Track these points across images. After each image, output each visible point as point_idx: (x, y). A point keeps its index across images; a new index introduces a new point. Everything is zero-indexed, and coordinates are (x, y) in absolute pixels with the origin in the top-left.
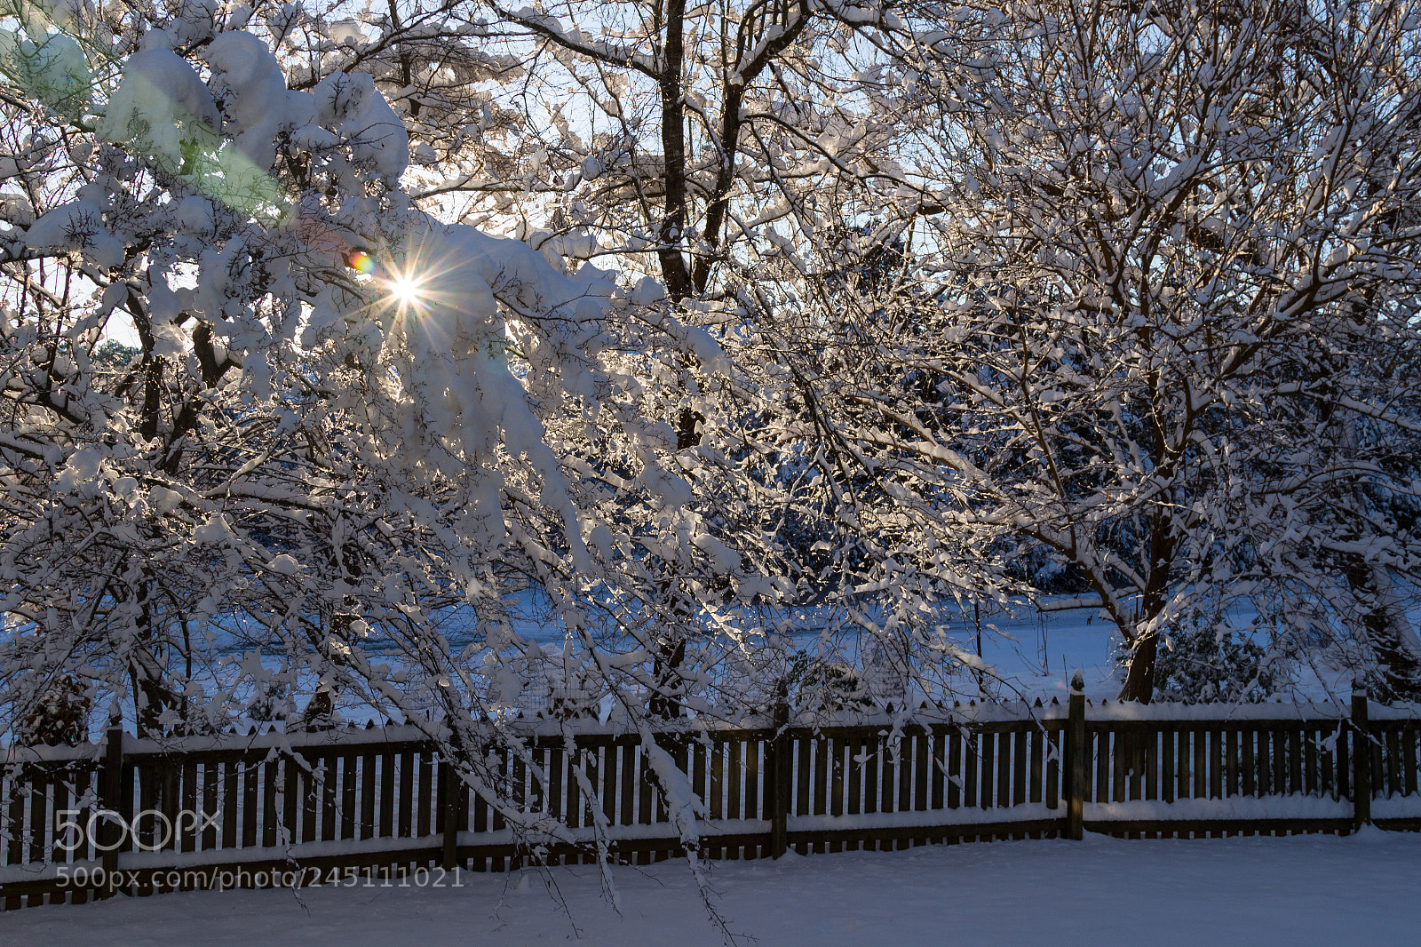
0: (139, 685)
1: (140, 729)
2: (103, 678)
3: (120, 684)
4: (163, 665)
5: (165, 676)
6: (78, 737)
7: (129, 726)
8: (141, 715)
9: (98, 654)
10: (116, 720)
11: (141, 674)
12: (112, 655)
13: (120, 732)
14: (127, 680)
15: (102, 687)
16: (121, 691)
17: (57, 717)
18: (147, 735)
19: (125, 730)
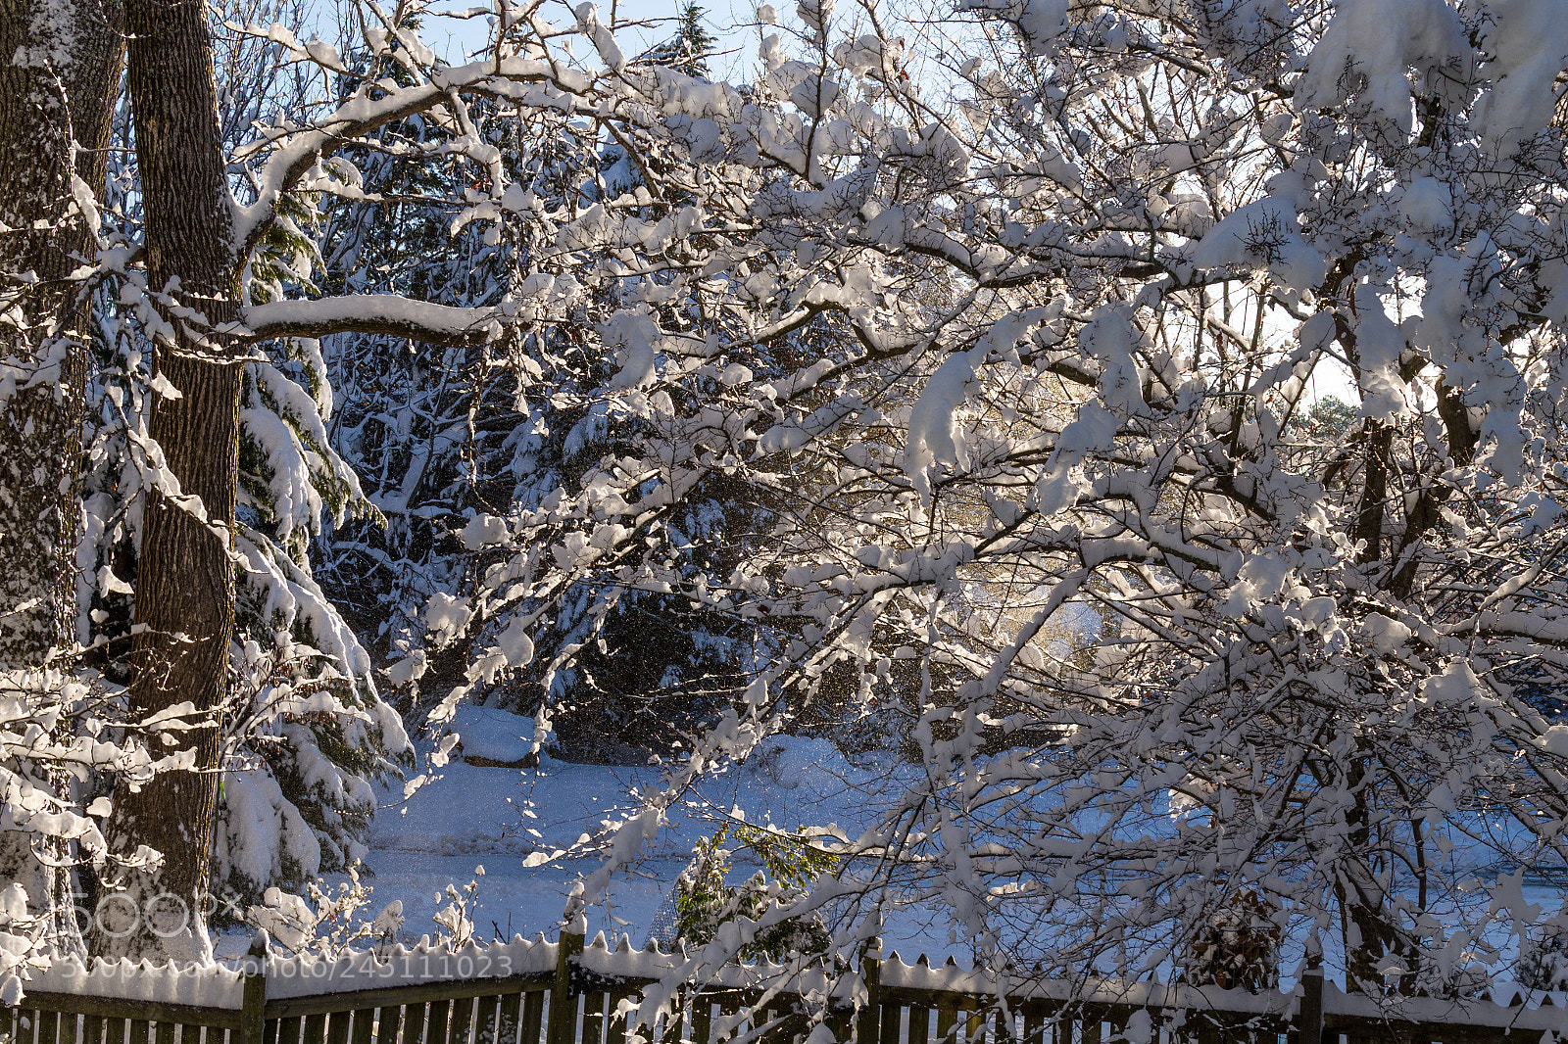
0: (1349, 914)
1: (1349, 977)
2: (1299, 897)
3: (1321, 908)
4: (1383, 884)
5: (1386, 903)
6: (1265, 984)
7: (1334, 972)
8: (1351, 958)
9: (1293, 862)
10: (1314, 961)
11: (1352, 897)
12: (1311, 864)
13: (1321, 979)
14: (1333, 904)
15: (1297, 910)
16: (1323, 918)
17: (1237, 950)
18: (1359, 989)
19: (1327, 978)
